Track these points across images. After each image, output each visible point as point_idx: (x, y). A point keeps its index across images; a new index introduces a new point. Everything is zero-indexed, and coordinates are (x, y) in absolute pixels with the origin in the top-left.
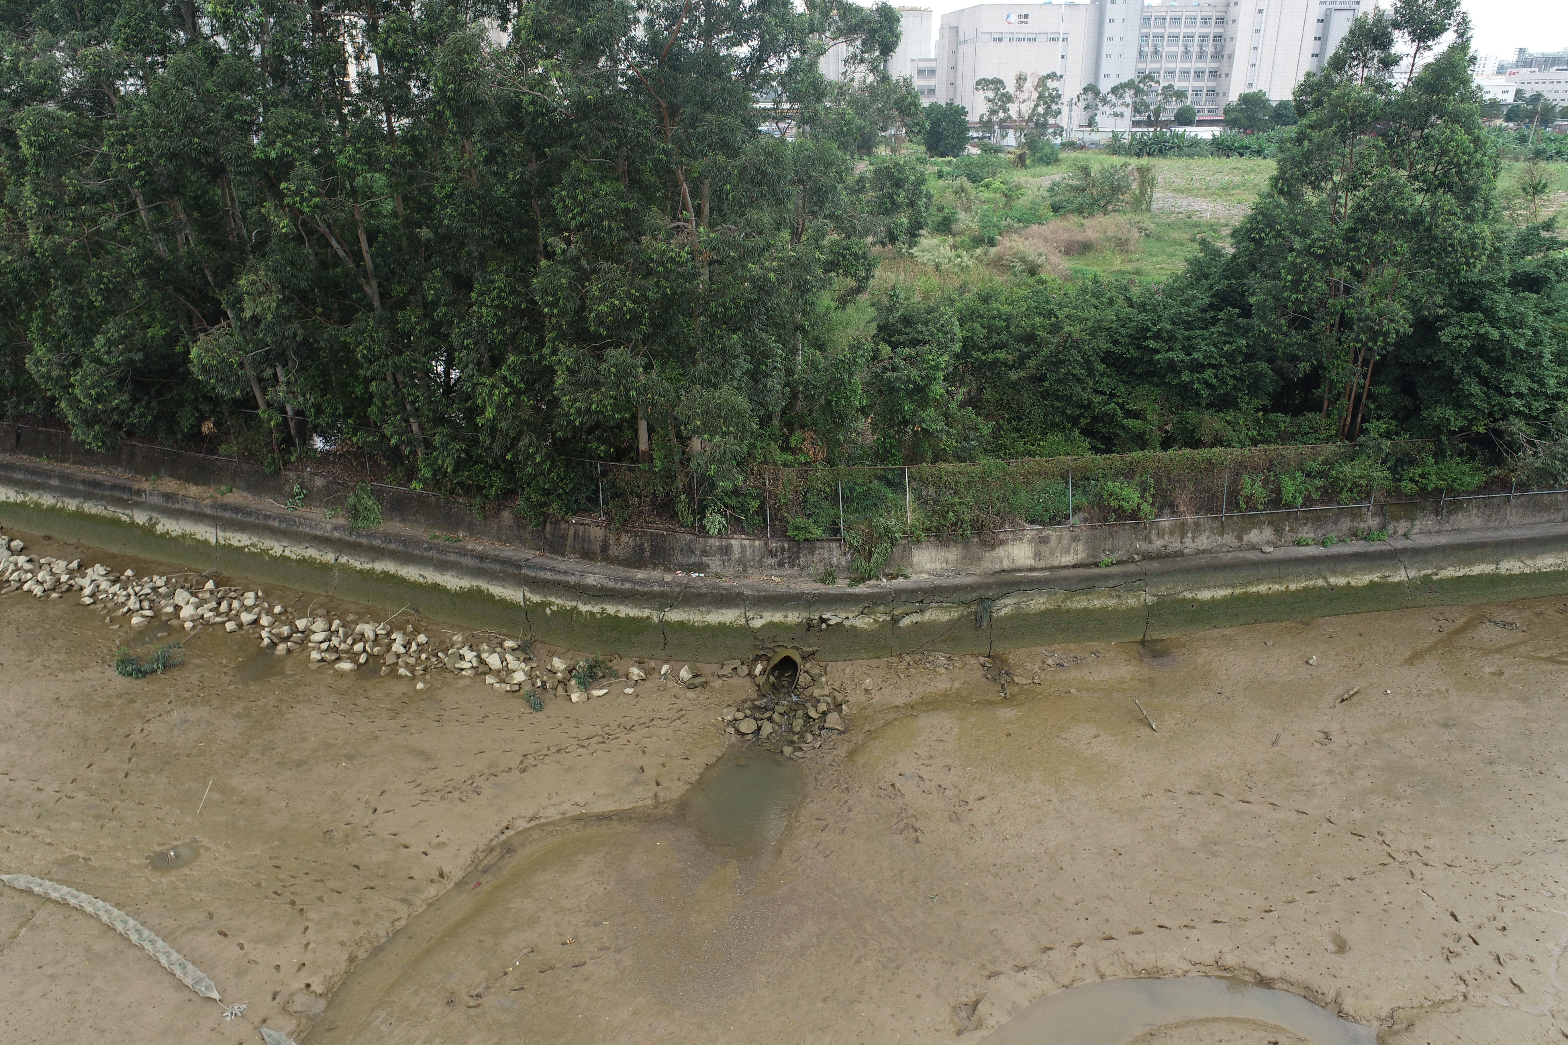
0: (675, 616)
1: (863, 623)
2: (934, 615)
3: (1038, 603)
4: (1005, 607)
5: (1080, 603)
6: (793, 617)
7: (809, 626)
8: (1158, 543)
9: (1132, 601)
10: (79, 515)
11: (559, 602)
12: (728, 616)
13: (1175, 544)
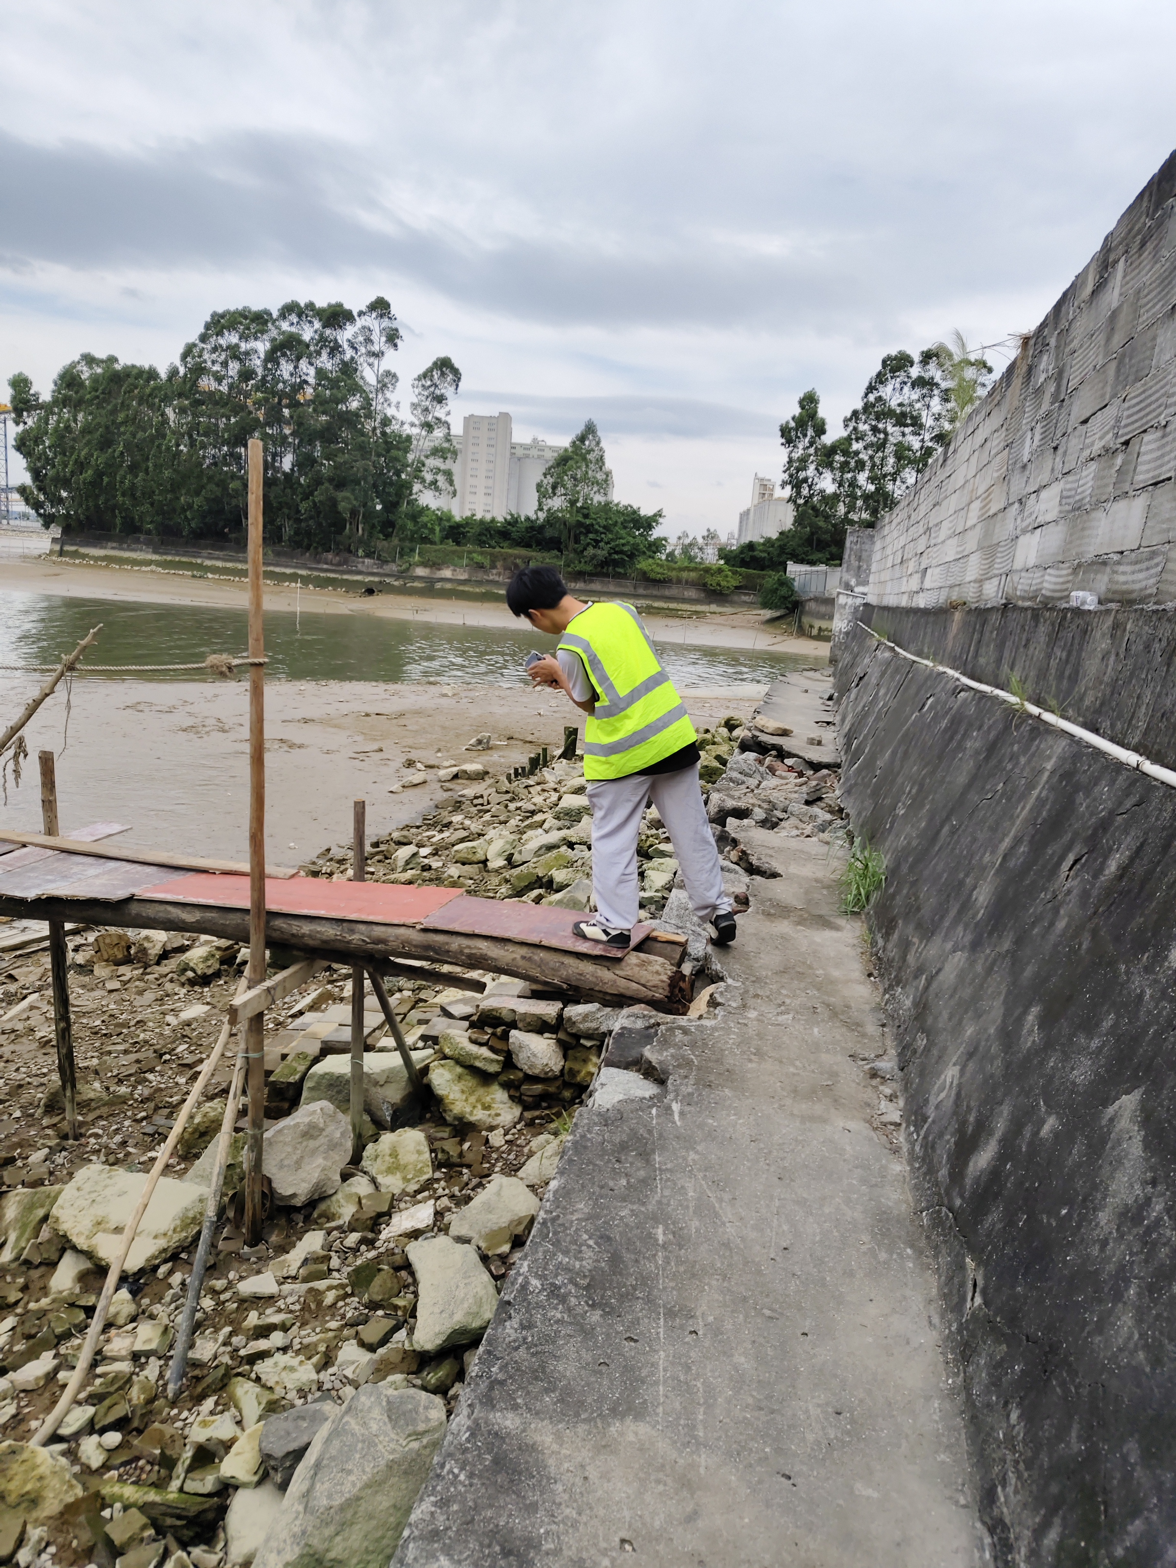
0: (345, 577)
1: (396, 583)
2: (417, 584)
3: (448, 586)
4: (438, 585)
5: (461, 588)
6: (377, 579)
7: (380, 582)
8: (491, 577)
9: (477, 590)
10: (180, 562)
11: (316, 573)
12: (359, 578)
13: (497, 578)
